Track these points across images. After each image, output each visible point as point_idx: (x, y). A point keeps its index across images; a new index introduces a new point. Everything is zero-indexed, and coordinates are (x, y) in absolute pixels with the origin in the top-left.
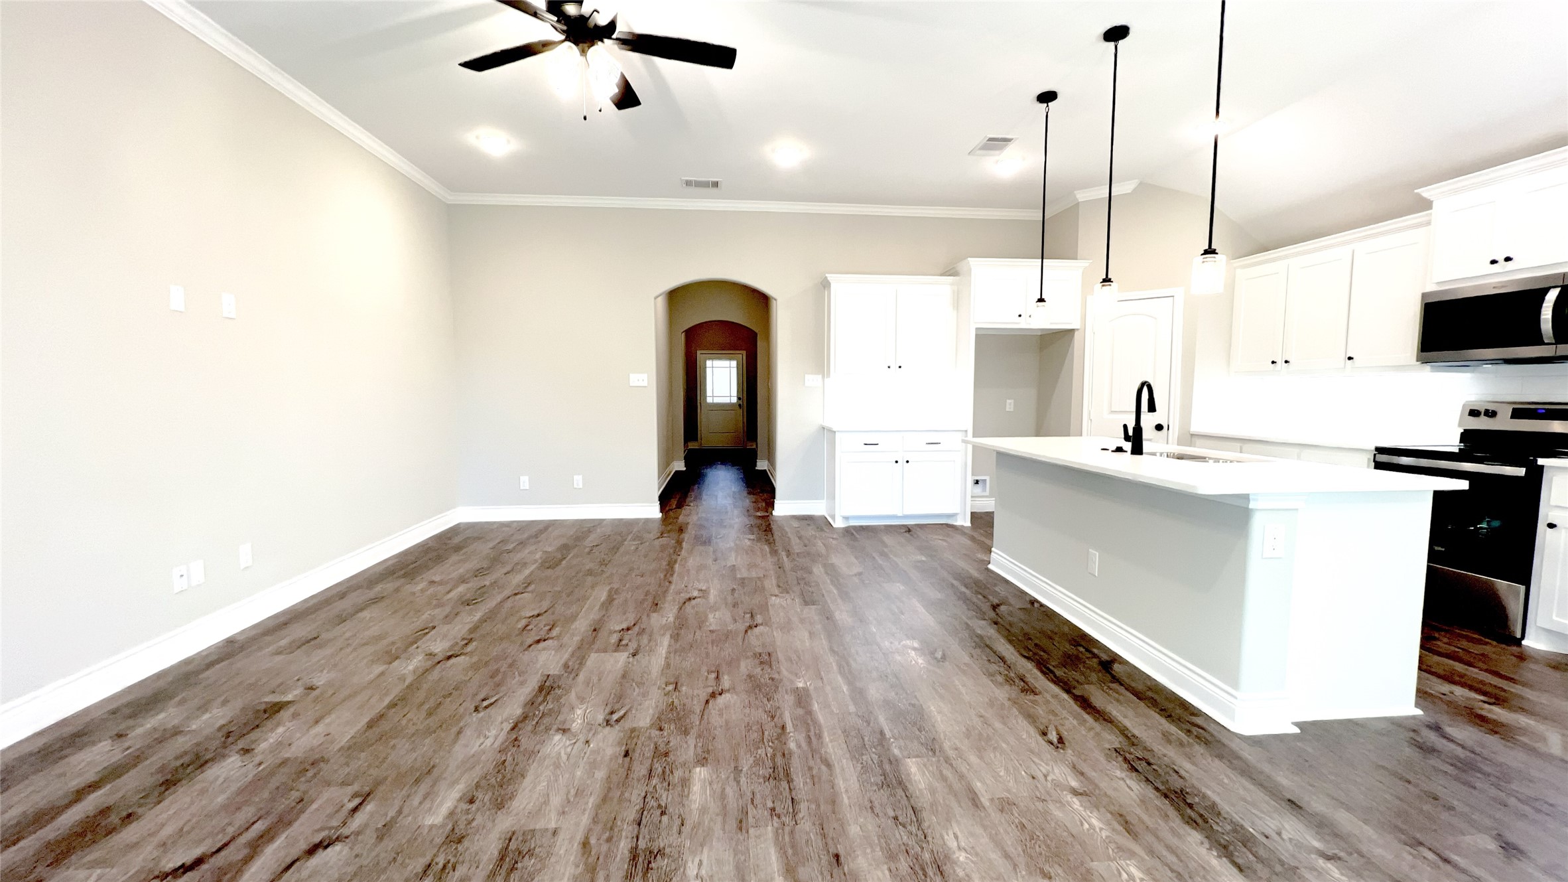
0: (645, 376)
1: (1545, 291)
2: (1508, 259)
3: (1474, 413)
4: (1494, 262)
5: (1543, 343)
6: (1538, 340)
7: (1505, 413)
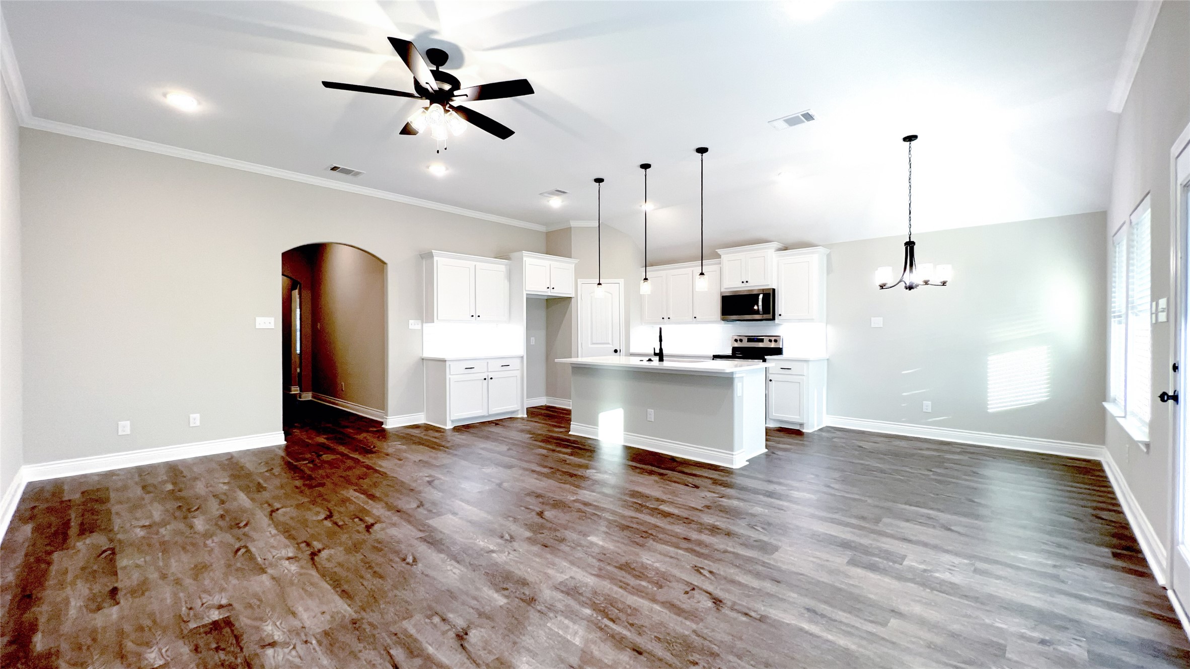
0: (272, 320)
1: (758, 295)
2: (747, 282)
3: (736, 340)
4: (743, 282)
5: (759, 314)
6: (757, 312)
7: (745, 340)
